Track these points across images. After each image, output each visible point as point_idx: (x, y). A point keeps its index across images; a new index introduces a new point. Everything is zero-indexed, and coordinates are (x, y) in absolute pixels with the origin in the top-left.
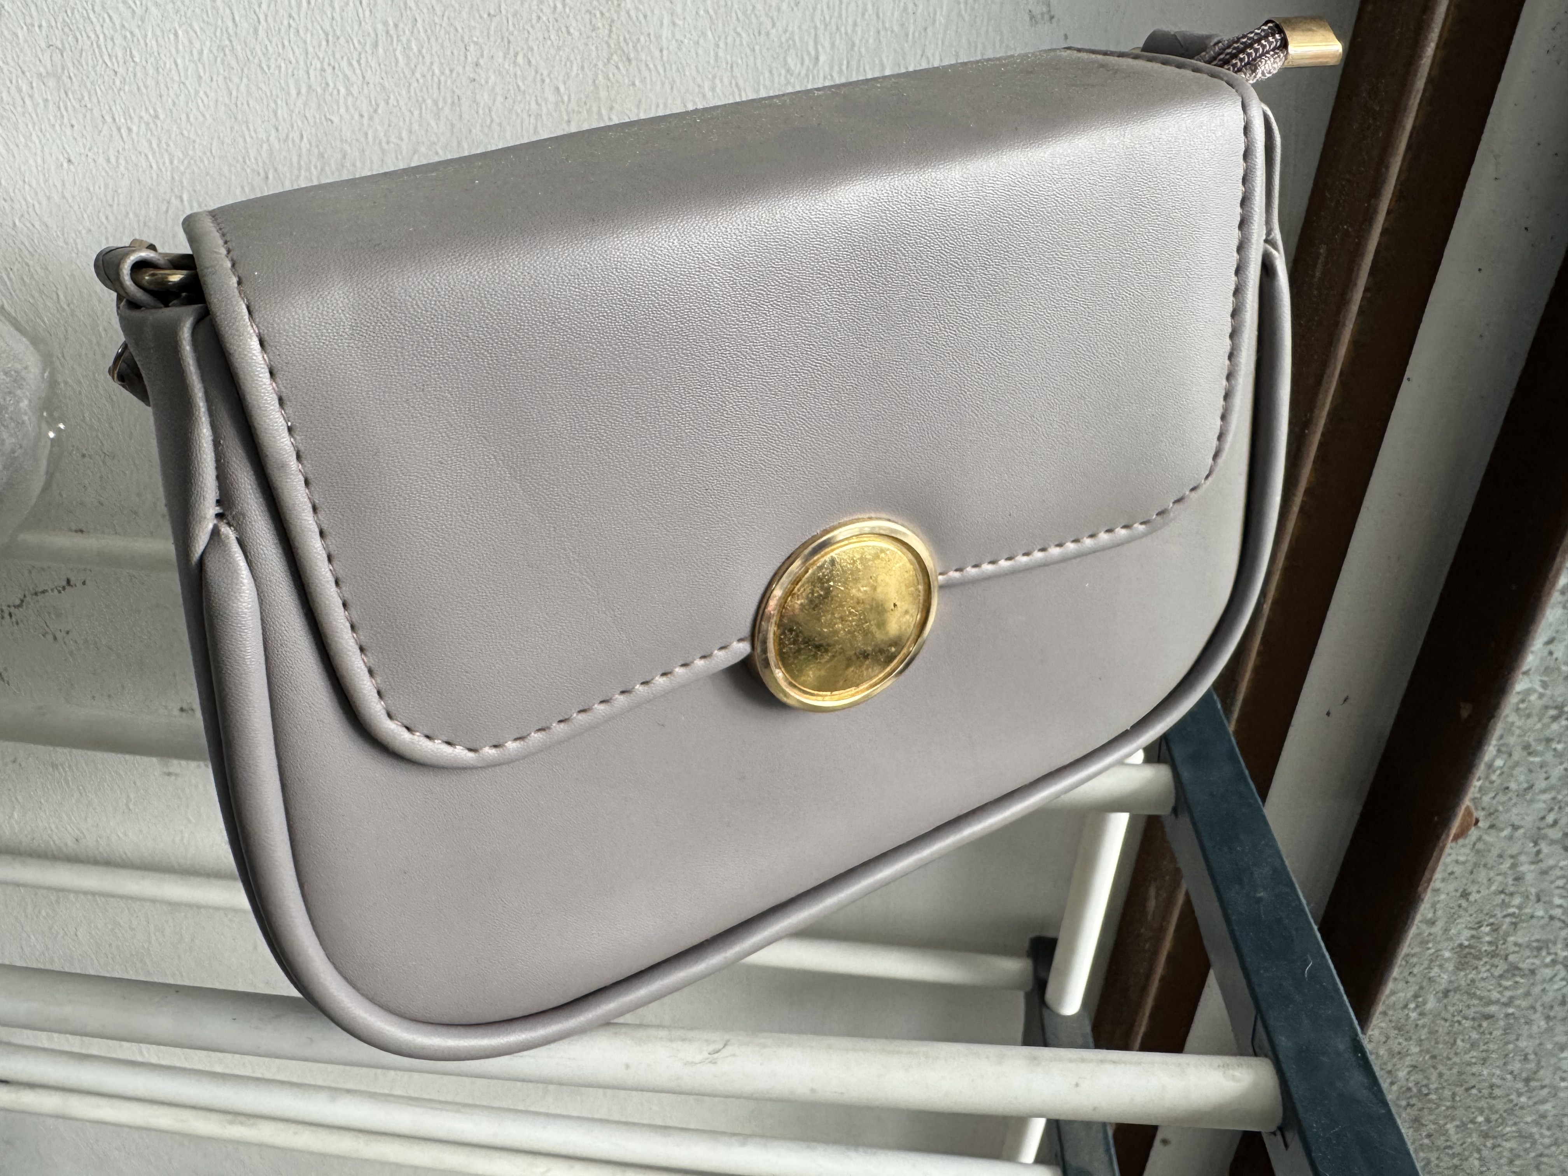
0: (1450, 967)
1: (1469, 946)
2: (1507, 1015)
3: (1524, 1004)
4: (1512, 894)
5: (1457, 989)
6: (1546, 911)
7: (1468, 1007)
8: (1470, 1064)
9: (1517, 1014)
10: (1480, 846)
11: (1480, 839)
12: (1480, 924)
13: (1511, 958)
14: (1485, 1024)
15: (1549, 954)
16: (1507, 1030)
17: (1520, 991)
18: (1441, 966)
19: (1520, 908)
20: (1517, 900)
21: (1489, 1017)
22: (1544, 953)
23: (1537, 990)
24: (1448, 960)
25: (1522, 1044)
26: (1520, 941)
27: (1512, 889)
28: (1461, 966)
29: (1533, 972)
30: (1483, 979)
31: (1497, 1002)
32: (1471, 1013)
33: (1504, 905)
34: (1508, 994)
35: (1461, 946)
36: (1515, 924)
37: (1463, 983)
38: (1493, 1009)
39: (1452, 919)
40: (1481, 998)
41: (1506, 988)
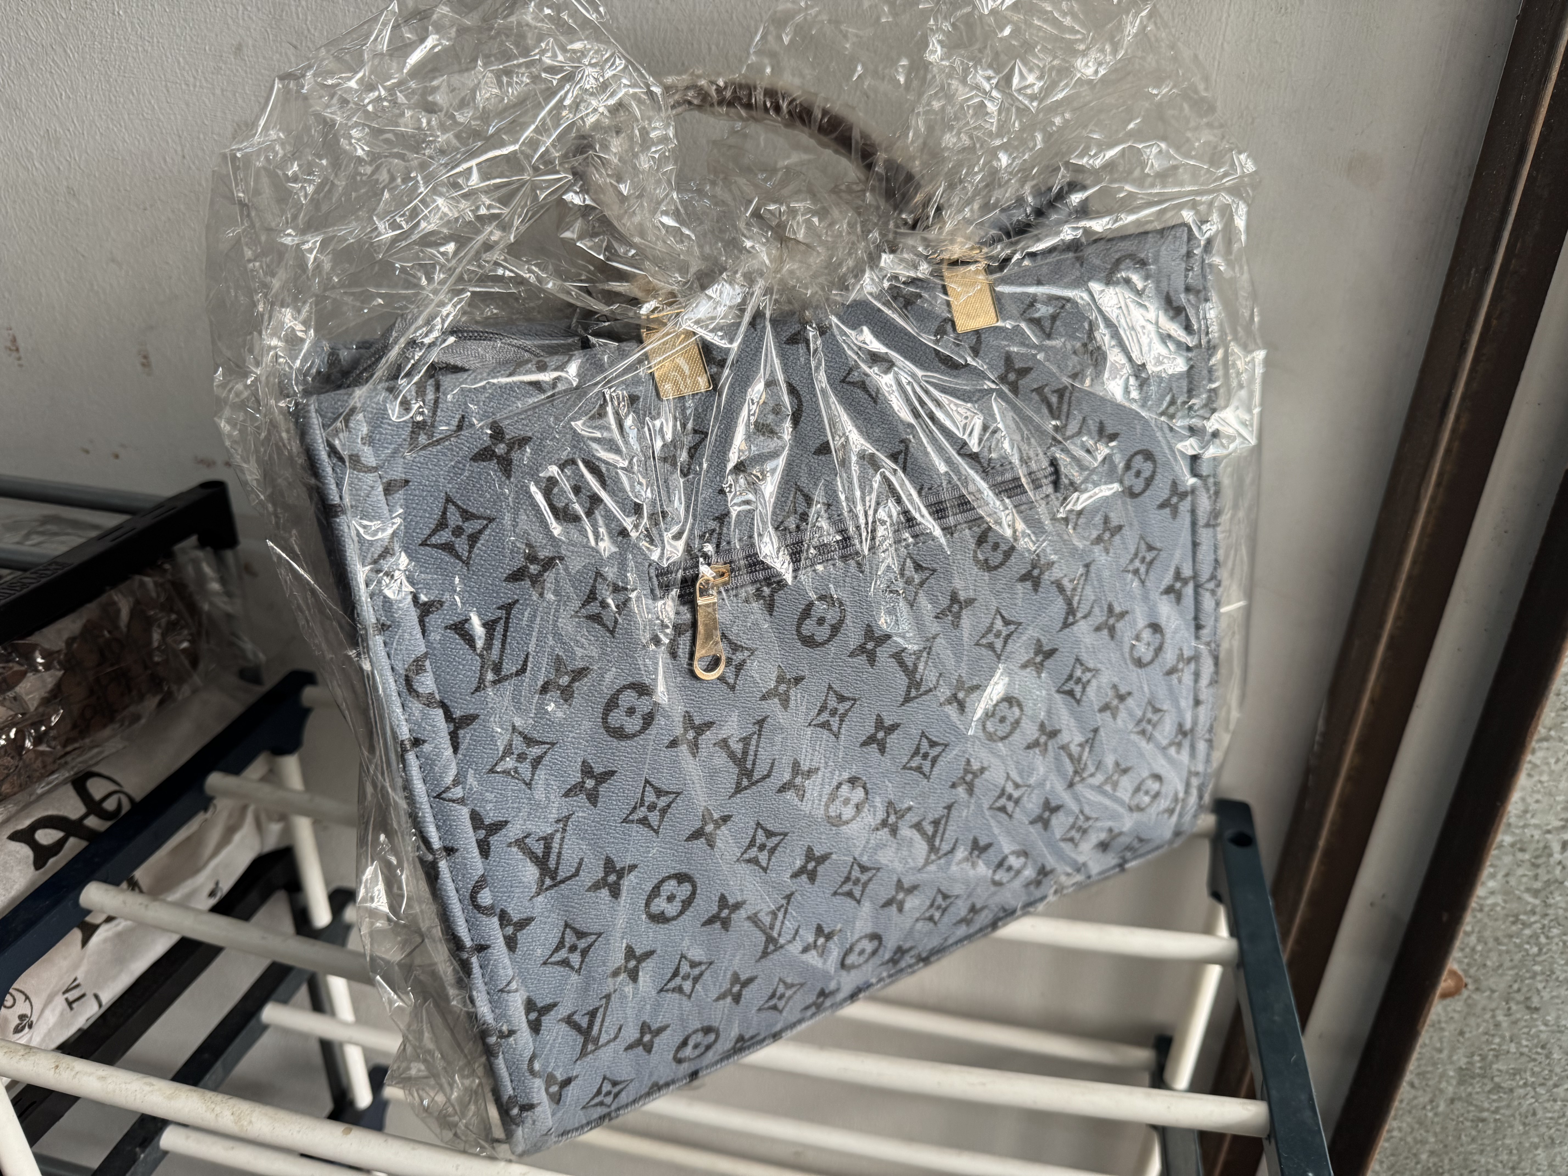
0: (1454, 1082)
1: (1467, 1069)
2: (1496, 1120)
3: (1508, 1112)
4: (1493, 1036)
5: (1460, 1099)
6: (1517, 1048)
7: (1468, 1112)
8: (1471, 1153)
9: (1503, 1119)
10: (1470, 1001)
11: (1469, 997)
12: (1472, 1055)
13: (1497, 1079)
14: (1480, 1125)
15: (1521, 1079)
16: (1496, 1131)
17: (1503, 1103)
18: (1448, 1082)
19: (1500, 1045)
20: (1497, 1040)
21: (1483, 1120)
22: (1518, 1077)
23: (1516, 1103)
24: (1452, 1077)
25: (1508, 1141)
26: (1501, 1068)
27: (1492, 1032)
28: (1461, 1082)
29: (1511, 1090)
30: (1478, 1093)
31: (1488, 1110)
32: (1470, 1116)
33: (1488, 1042)
34: (1495, 1105)
35: (1461, 1068)
36: (1497, 1056)
37: (1463, 1095)
38: (1485, 1114)
39: (1453, 1050)
40: (1476, 1106)
41: (1494, 1101)
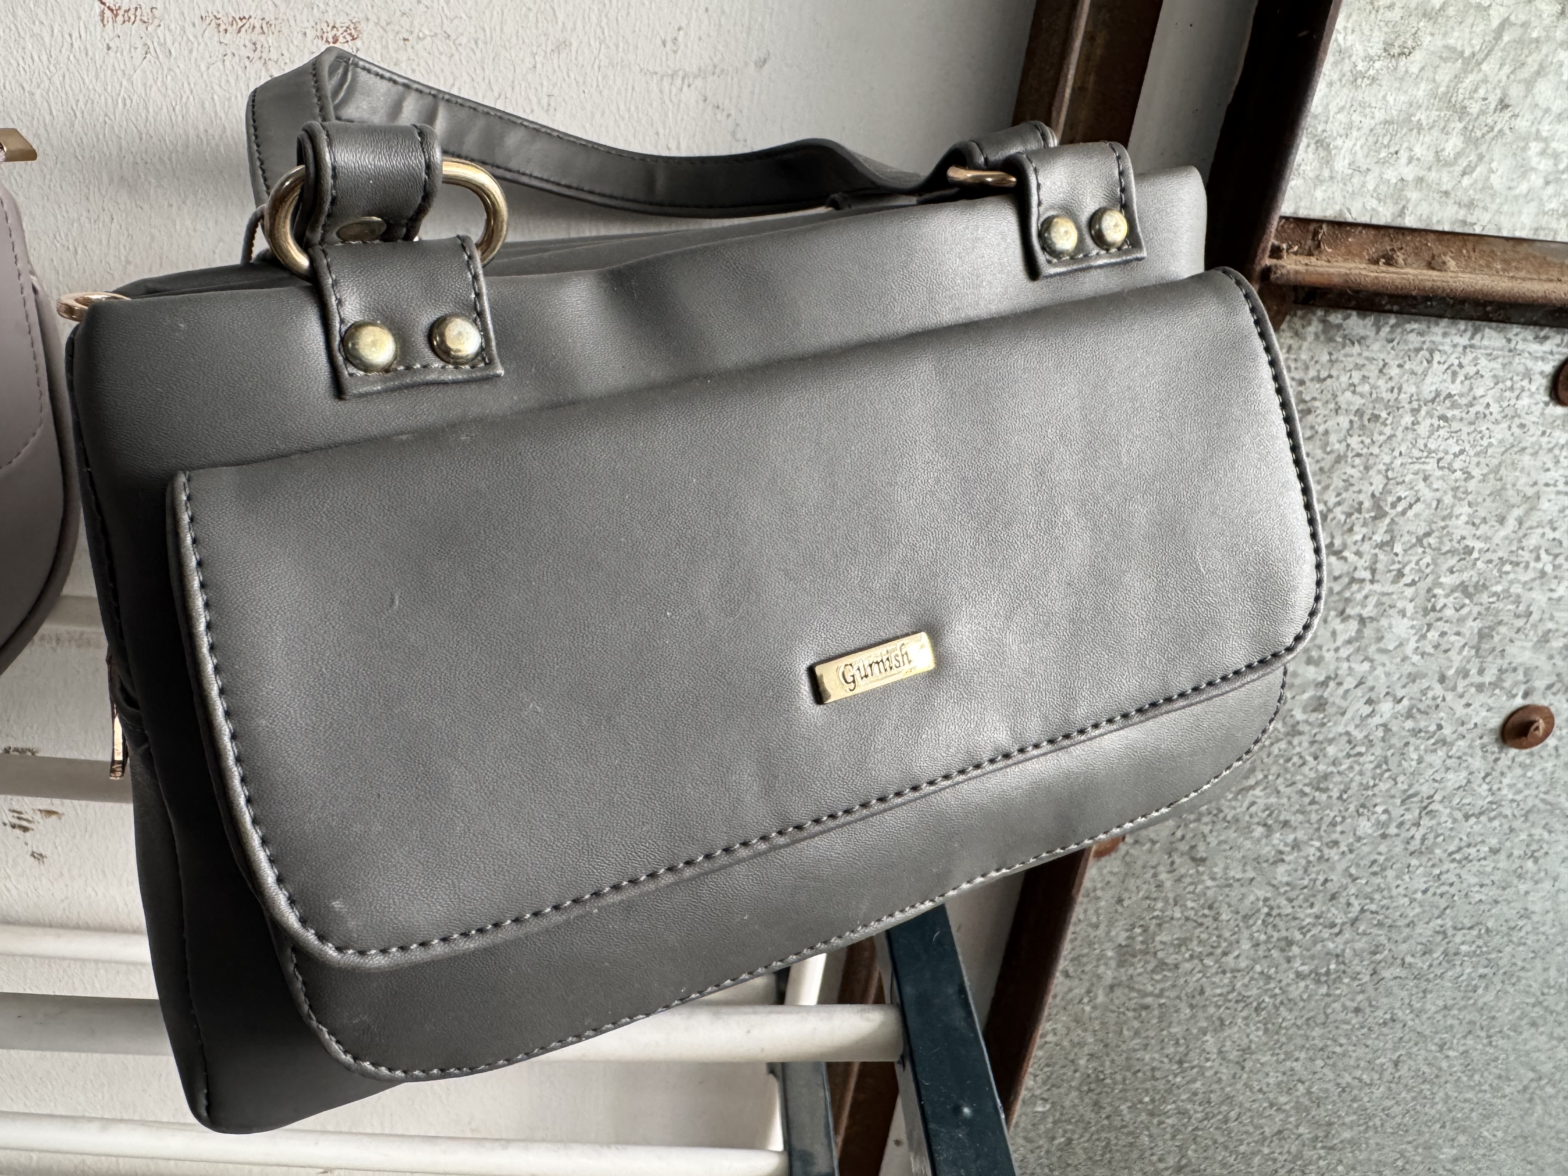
0: (1113, 964)
1: (1126, 946)
2: (1160, 1005)
3: (1172, 994)
4: (1155, 899)
5: (1119, 985)
6: (1182, 912)
7: (1130, 999)
8: (1135, 1050)
9: (1168, 1003)
10: (1128, 859)
11: (1127, 853)
12: (1133, 926)
13: (1160, 955)
14: (1144, 1013)
15: (1188, 950)
16: (1161, 1019)
17: (1169, 983)
18: (1106, 964)
19: (1162, 911)
20: (1160, 905)
21: (1146, 1007)
22: (1183, 949)
23: (1182, 981)
24: (1110, 958)
25: (1173, 1030)
26: (1165, 939)
27: (1154, 895)
28: (1121, 964)
30: (1140, 974)
31: (1151, 994)
32: (1132, 1004)
33: (1151, 909)
34: (1159, 986)
35: (1120, 945)
36: (1159, 925)
37: (1124, 978)
38: (1149, 1000)
39: (1111, 923)
40: (1139, 991)
41: (1158, 981)
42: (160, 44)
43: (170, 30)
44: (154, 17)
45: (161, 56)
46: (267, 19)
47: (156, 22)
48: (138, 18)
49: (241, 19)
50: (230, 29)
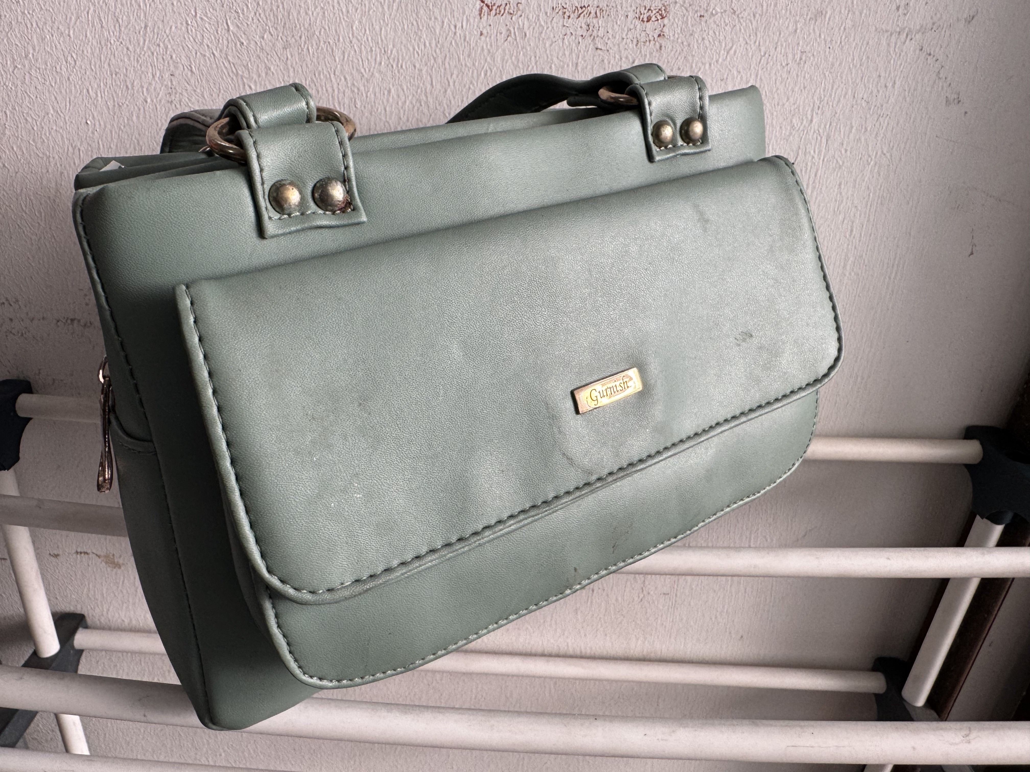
42: (519, 28)
43: (528, 19)
44: (519, 9)
45: (518, 39)
46: (601, 7)
47: (519, 13)
48: (506, 11)
49: (581, 8)
50: (572, 16)
